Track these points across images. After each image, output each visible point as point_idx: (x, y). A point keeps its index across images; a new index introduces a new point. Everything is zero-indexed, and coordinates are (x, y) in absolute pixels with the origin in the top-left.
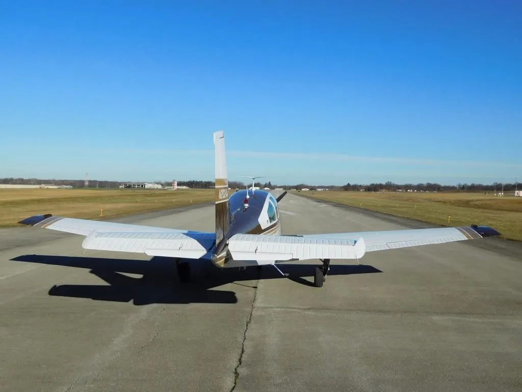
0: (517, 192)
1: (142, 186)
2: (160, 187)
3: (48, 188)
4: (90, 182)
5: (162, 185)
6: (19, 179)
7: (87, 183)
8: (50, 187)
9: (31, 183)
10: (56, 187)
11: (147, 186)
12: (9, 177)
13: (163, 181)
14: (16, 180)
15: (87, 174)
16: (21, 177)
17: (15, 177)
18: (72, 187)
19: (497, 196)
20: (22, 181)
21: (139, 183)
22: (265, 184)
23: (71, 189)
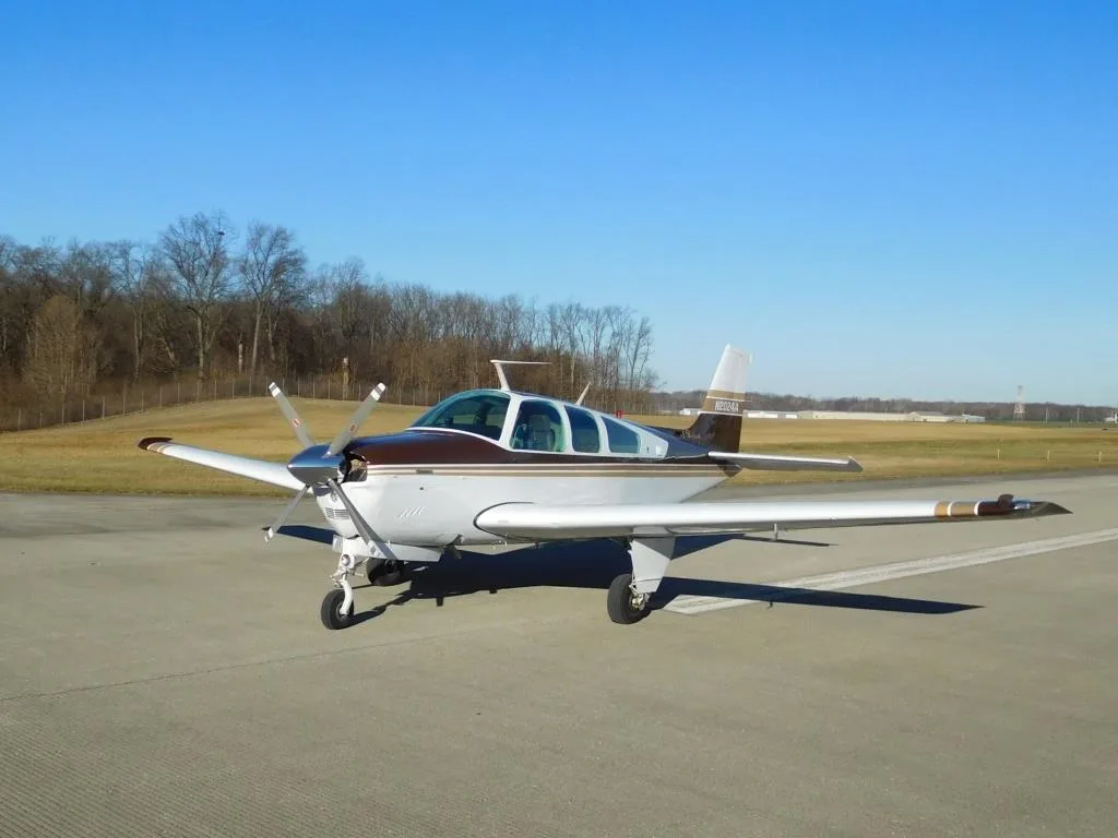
3: (925, 421)
4: (1028, 407)
6: (870, 400)
7: (1020, 411)
8: (930, 418)
9: (895, 408)
10: (944, 419)
12: (849, 395)
14: (864, 402)
15: (1020, 387)
16: (874, 396)
17: (863, 395)
18: (982, 419)
20: (876, 406)
23: (978, 423)
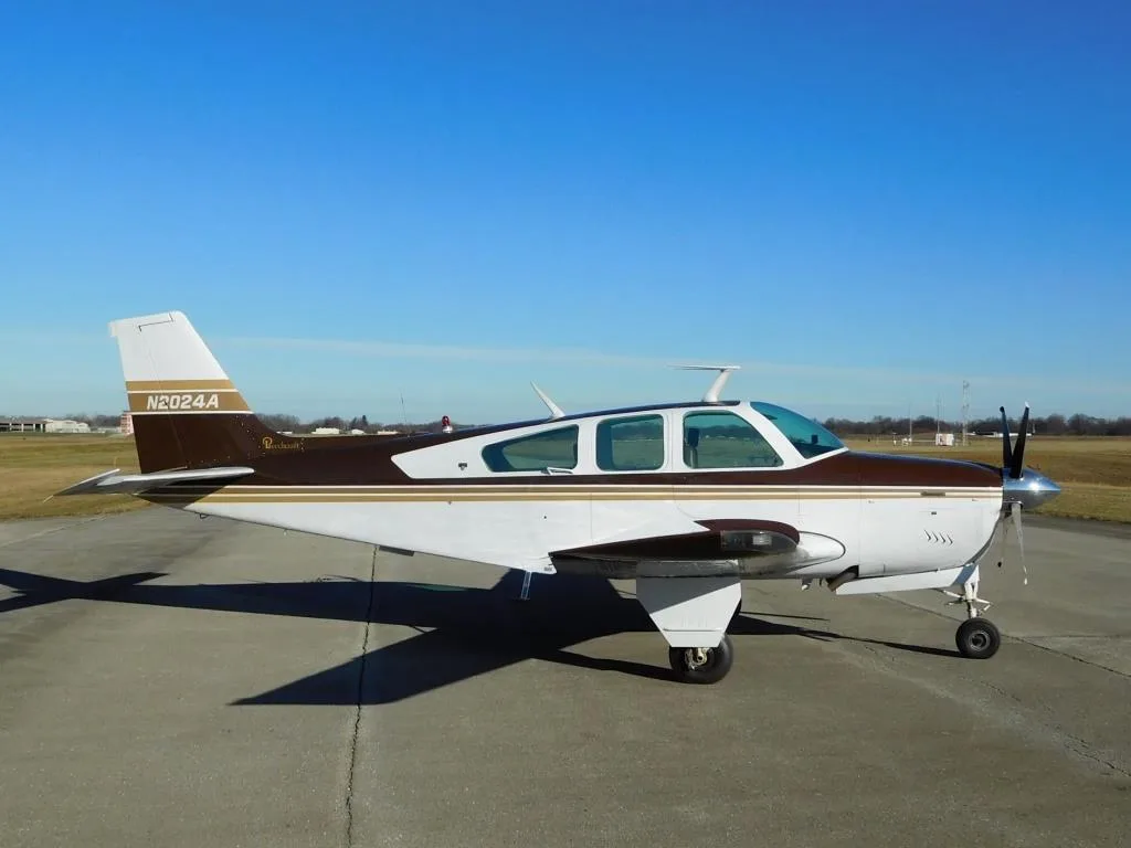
0: (939, 435)
1: (38, 426)
2: (84, 428)
5: (89, 423)
11: (52, 427)
13: (91, 416)
19: (898, 445)
21: (32, 419)
22: (350, 420)
